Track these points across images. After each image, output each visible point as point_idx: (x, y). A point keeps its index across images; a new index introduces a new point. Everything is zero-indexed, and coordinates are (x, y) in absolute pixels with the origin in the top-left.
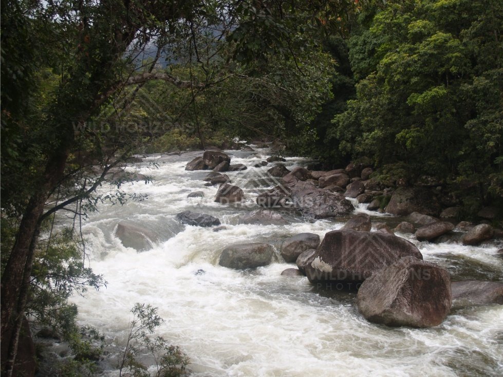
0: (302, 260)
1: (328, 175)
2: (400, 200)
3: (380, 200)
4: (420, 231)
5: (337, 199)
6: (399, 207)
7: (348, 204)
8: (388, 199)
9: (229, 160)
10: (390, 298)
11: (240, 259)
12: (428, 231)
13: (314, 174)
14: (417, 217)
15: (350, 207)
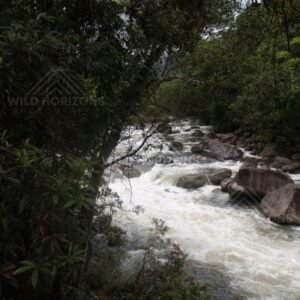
0: (224, 183)
1: (226, 136)
2: (269, 150)
3: (257, 149)
4: (284, 167)
5: (235, 149)
6: (269, 153)
7: (240, 151)
8: (262, 149)
9: (171, 128)
10: (284, 208)
11: (189, 183)
12: (290, 167)
13: (218, 135)
14: (280, 159)
15: (241, 153)
